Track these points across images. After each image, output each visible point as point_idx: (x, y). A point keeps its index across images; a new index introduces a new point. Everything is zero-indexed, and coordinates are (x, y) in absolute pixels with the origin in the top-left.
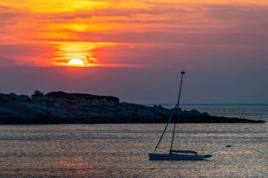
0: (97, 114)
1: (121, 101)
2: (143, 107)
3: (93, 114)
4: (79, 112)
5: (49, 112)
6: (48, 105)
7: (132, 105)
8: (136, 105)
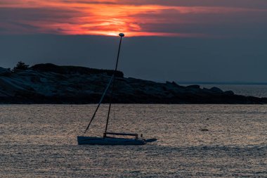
0: (92, 92)
1: (126, 76)
2: (152, 84)
3: (88, 91)
4: (70, 89)
5: (32, 89)
6: (32, 81)
7: (139, 81)
8: (144, 81)
